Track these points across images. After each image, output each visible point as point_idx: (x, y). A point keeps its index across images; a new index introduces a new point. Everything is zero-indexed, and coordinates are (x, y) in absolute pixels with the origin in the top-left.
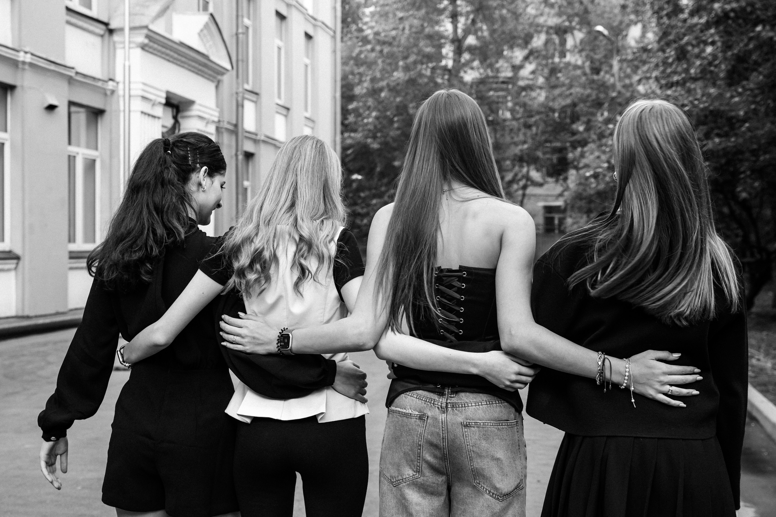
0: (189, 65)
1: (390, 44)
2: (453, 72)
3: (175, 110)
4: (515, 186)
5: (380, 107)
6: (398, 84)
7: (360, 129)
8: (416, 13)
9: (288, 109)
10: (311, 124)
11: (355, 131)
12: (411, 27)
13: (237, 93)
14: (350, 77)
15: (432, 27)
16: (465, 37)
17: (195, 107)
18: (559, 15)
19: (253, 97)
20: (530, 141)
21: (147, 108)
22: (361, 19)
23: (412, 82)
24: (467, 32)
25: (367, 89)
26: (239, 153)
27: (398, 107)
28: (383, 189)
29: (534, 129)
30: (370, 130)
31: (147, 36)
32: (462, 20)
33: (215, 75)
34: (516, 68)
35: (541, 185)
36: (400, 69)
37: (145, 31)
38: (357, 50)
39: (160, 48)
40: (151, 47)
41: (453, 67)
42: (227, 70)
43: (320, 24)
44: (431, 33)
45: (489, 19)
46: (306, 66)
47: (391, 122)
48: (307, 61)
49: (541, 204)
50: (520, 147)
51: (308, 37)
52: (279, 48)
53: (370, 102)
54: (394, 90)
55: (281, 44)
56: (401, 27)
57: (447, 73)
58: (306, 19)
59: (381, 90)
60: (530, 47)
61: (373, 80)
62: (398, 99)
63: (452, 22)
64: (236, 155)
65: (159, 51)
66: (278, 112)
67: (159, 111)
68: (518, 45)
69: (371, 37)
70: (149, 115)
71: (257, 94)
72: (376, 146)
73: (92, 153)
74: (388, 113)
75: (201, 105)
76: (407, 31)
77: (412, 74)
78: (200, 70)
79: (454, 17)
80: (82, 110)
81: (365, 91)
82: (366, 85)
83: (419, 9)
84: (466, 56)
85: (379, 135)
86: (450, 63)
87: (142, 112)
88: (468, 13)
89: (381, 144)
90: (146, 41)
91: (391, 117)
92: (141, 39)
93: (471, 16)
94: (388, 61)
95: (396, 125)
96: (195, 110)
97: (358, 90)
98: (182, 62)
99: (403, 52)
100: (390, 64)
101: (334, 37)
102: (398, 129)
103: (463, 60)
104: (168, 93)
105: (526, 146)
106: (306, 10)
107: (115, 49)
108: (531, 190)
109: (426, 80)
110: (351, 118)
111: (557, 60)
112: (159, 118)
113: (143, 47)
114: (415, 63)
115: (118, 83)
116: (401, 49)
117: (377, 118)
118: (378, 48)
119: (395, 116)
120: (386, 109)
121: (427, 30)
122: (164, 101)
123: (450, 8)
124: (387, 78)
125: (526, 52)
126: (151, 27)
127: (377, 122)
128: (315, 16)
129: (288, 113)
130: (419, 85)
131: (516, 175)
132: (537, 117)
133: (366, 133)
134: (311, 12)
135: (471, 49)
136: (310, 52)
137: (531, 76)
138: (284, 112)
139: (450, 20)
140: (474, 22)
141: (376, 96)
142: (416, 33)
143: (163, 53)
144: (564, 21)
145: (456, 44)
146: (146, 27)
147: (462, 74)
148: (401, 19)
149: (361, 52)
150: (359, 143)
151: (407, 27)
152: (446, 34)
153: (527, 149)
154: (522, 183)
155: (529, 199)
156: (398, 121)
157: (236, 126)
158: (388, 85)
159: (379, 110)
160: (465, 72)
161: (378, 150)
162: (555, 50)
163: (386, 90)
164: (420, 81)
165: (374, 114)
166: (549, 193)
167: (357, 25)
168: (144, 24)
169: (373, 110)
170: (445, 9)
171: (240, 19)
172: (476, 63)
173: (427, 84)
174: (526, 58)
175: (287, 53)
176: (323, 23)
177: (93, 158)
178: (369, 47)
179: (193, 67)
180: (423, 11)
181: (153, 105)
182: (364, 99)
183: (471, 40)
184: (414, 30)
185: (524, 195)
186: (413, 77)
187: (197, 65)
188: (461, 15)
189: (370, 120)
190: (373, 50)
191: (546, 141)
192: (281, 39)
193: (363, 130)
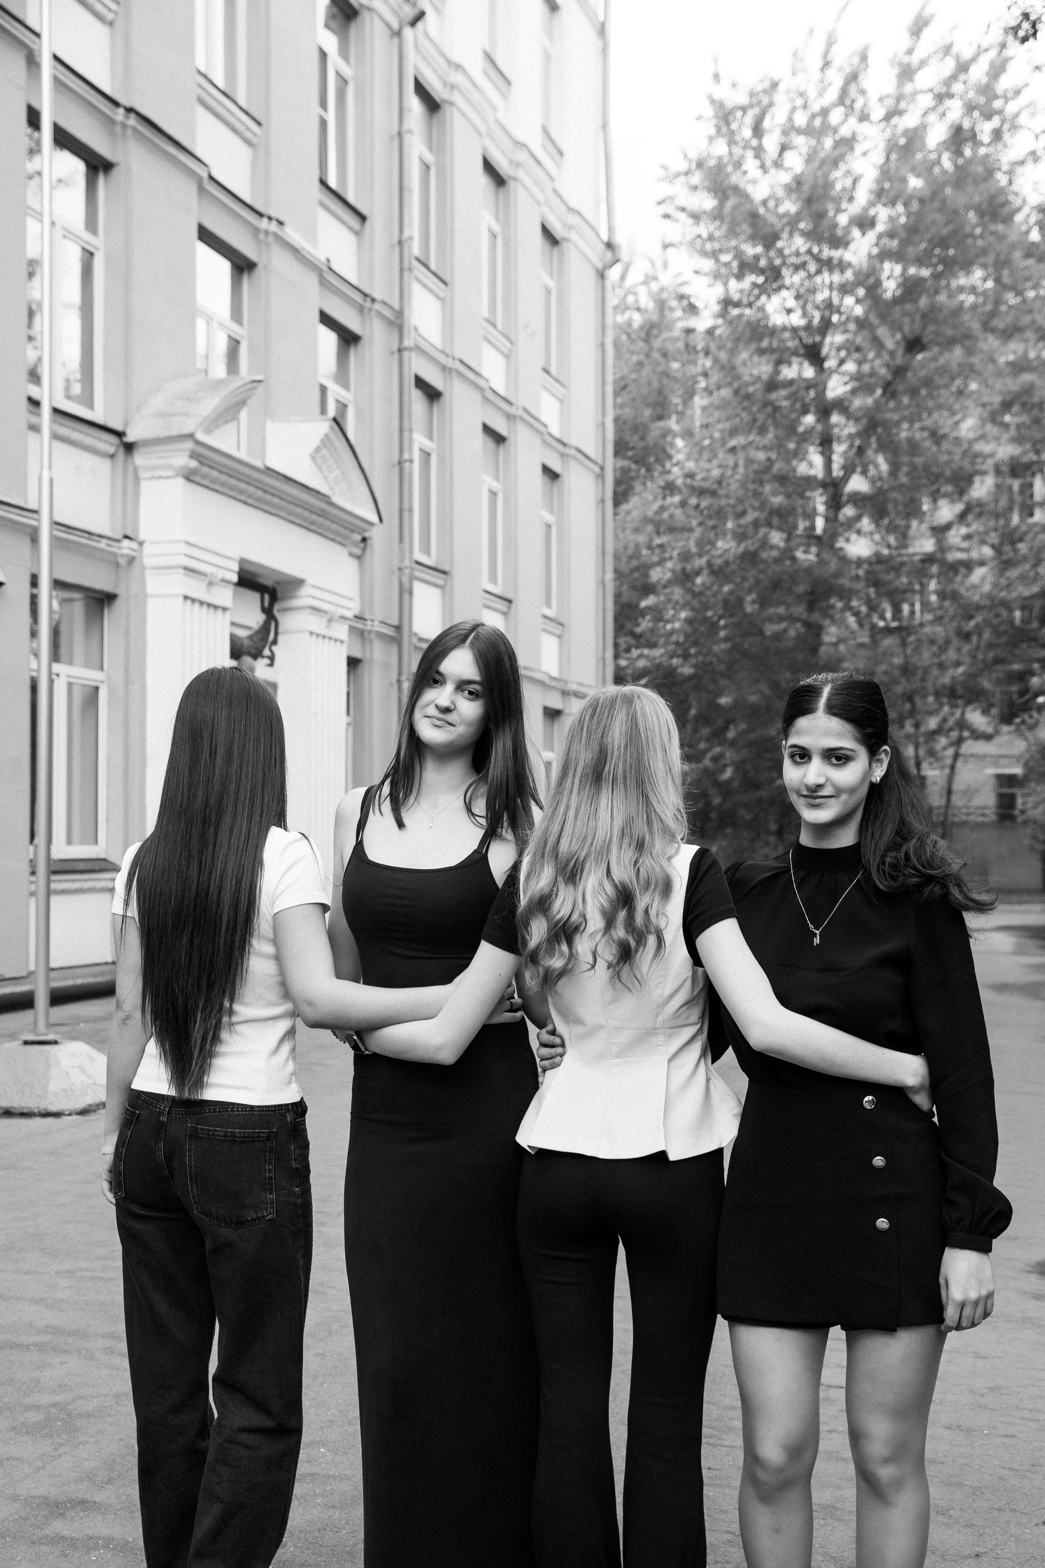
0: (290, 513)
1: (714, 494)
2: (825, 539)
3: (267, 597)
4: (943, 741)
5: (695, 603)
6: (727, 563)
7: (662, 640)
8: (758, 439)
9: (510, 601)
10: (558, 631)
11: (653, 645)
12: (749, 461)
13: (400, 569)
14: (644, 552)
15: (788, 462)
16: (846, 479)
17: (305, 591)
18: (1018, 440)
19: (438, 579)
20: (967, 660)
21: (197, 589)
22: (670, 457)
23: (750, 558)
24: (849, 470)
25: (673, 571)
26: (403, 678)
27: (726, 602)
28: (702, 746)
29: (975, 639)
30: (677, 643)
31: (194, 455)
32: (839, 449)
33: (347, 532)
34: (940, 531)
35: (988, 737)
36: (729, 536)
37: (189, 445)
38: (655, 507)
39: (225, 478)
40: (204, 477)
41: (825, 530)
42: (372, 524)
43: (572, 452)
44: (783, 472)
45: (888, 446)
46: (549, 526)
47: (714, 627)
48: (551, 518)
49: (991, 771)
50: (951, 672)
51: (551, 474)
52: (493, 494)
53: (677, 593)
54: (719, 573)
55: (496, 486)
56: (731, 463)
57: (813, 541)
58: (544, 441)
59: (698, 573)
60: (966, 498)
61: (686, 556)
62: (726, 588)
63: (822, 453)
64: (399, 681)
65: (224, 484)
66: (486, 607)
67: (225, 596)
68: (946, 495)
69: (679, 482)
70: (202, 603)
71: (444, 572)
72: (687, 670)
73: (92, 675)
74: (710, 613)
75: (314, 587)
76: (741, 470)
77: (750, 545)
78: (313, 523)
79: (826, 443)
80: (76, 595)
81: (669, 575)
82: (669, 565)
83: (763, 430)
84: (849, 511)
85: (693, 651)
86: (820, 524)
87: (186, 598)
88: (851, 436)
89: (695, 666)
90: (193, 464)
91: (715, 619)
92: (182, 460)
93: (857, 442)
94: (711, 523)
95: (722, 634)
96: (304, 597)
97: (656, 575)
98: (275, 506)
99: (734, 506)
100: (714, 527)
101: (601, 476)
102: (727, 639)
103: (841, 517)
104: (242, 562)
105: (961, 670)
106: (546, 426)
107: (137, 480)
108: (970, 747)
109: (775, 553)
110: (645, 624)
111: (1016, 519)
112: (224, 609)
113: (189, 477)
114: (756, 524)
115: (141, 544)
116: (732, 502)
117: (689, 621)
118: (693, 501)
119: (720, 618)
120: (706, 606)
121: (778, 467)
122: (235, 578)
123: (819, 427)
124: (707, 552)
125: (960, 507)
126: (200, 436)
127: (689, 629)
128: (565, 440)
129: (509, 608)
130: (763, 561)
131: (944, 720)
132: (979, 619)
133: (672, 647)
134: (555, 430)
135: (857, 499)
136: (554, 502)
137: (965, 545)
138: (502, 606)
139: (820, 449)
140: (861, 451)
141: (689, 585)
142: (756, 472)
143: (232, 488)
144: (1025, 453)
145: (831, 490)
146: (191, 436)
147: (840, 543)
148: (733, 450)
149: (663, 508)
150: (659, 667)
151: (741, 462)
152: (812, 472)
153: (963, 674)
154: (955, 734)
155: (966, 762)
156: (725, 627)
157: (398, 628)
158: (710, 564)
159: (693, 609)
160: (848, 540)
161: (691, 677)
162: (1011, 501)
163: (705, 572)
164: (764, 555)
165: (683, 615)
166: (1004, 751)
167: (663, 466)
168: (186, 431)
169: (683, 607)
170: (810, 431)
171: (406, 435)
172: (866, 523)
173: (777, 561)
174: (962, 517)
175: (506, 501)
176: (579, 450)
177: (94, 684)
178: (677, 499)
179: (298, 516)
180: (770, 435)
181: (210, 584)
182: (667, 591)
183: (857, 484)
184: (755, 467)
185: (956, 756)
186: (752, 548)
187: (306, 513)
188: (839, 439)
189: (677, 625)
190: (683, 504)
191: (998, 661)
192: (497, 478)
193: (666, 643)
